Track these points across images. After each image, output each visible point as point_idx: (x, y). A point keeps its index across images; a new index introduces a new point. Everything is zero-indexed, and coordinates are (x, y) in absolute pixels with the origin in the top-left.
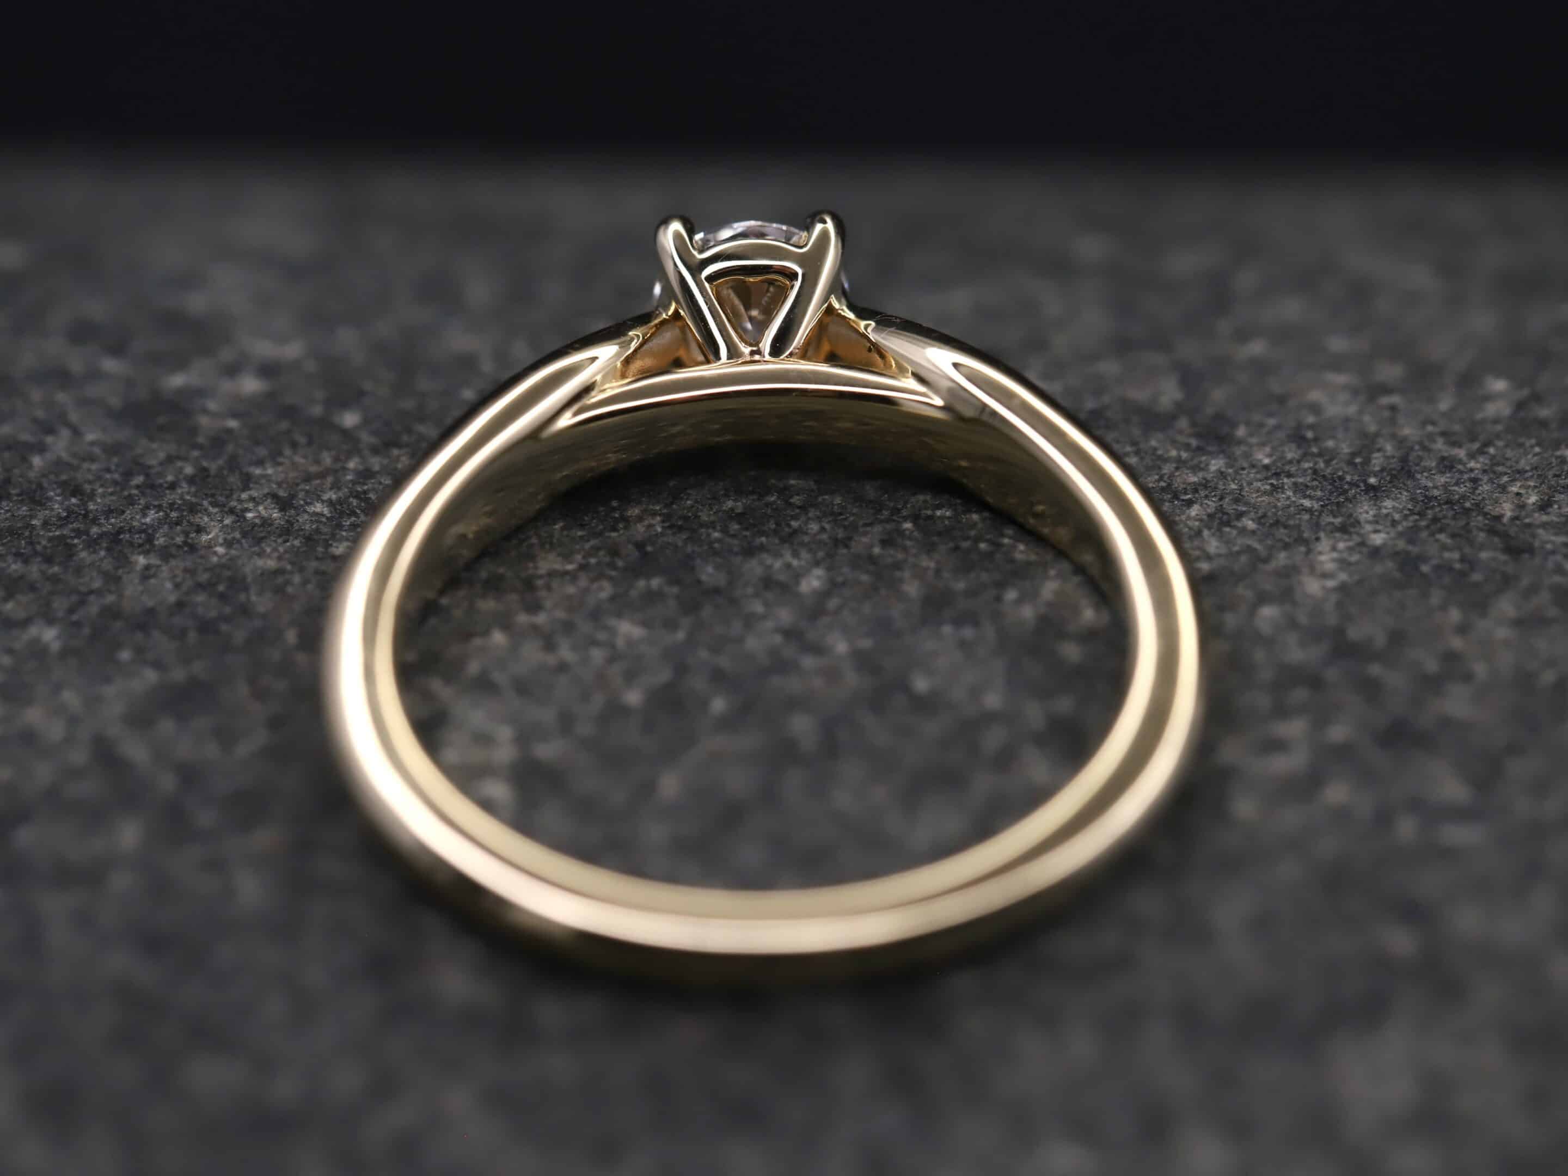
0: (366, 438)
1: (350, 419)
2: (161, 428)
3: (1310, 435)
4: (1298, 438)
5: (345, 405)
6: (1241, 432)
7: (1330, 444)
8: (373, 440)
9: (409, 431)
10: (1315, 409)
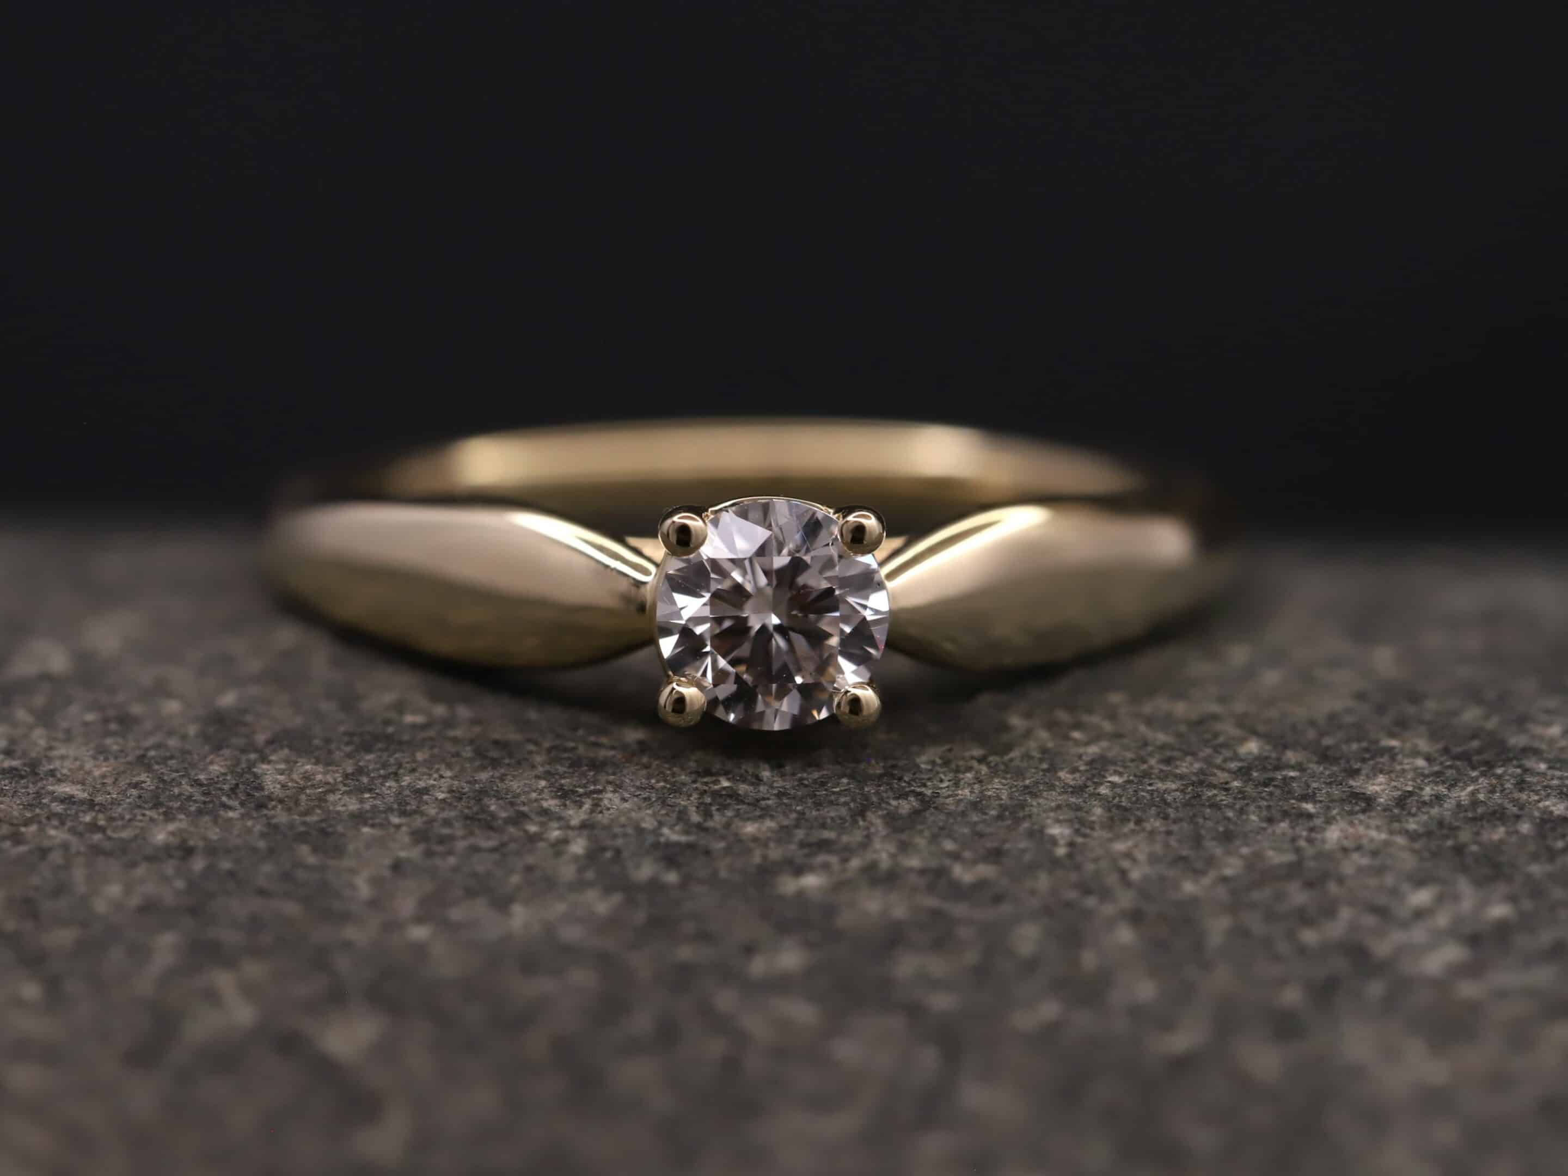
0: (1229, 729)
1: (1252, 747)
2: (1474, 736)
3: (113, 726)
4: (126, 722)
5: (1260, 761)
6: (192, 730)
7: (90, 717)
8: (1219, 726)
9: (1179, 735)
10: (102, 752)
